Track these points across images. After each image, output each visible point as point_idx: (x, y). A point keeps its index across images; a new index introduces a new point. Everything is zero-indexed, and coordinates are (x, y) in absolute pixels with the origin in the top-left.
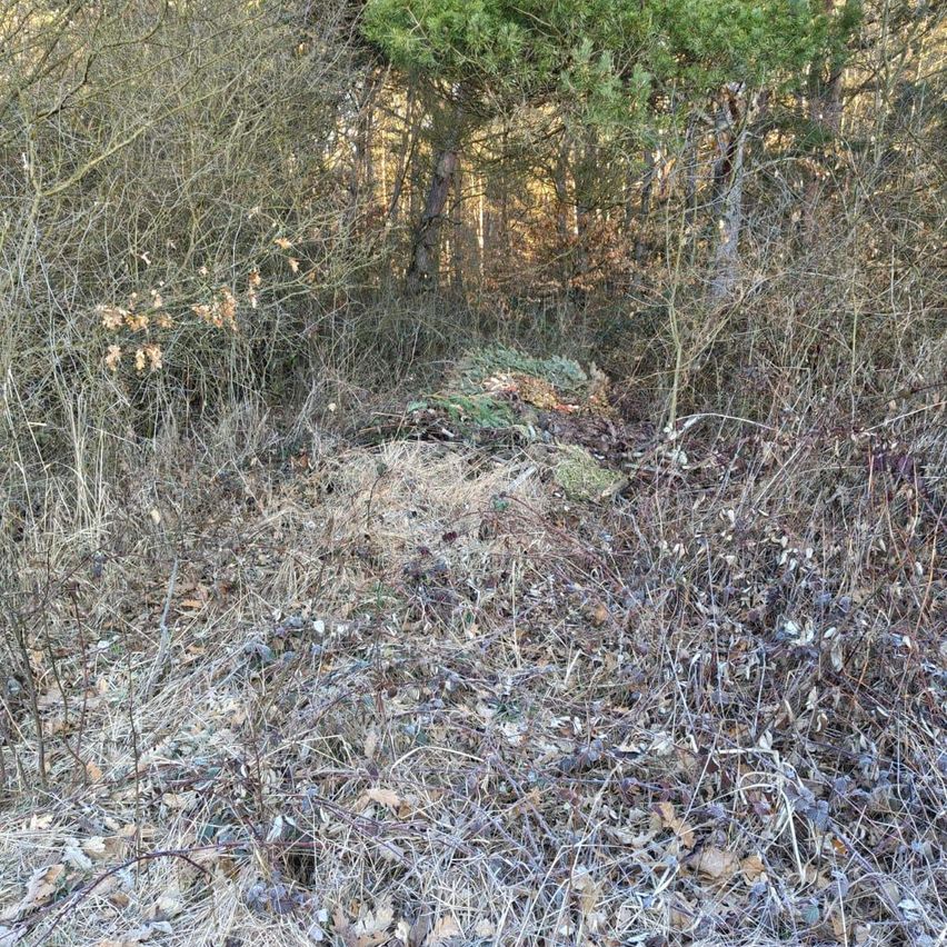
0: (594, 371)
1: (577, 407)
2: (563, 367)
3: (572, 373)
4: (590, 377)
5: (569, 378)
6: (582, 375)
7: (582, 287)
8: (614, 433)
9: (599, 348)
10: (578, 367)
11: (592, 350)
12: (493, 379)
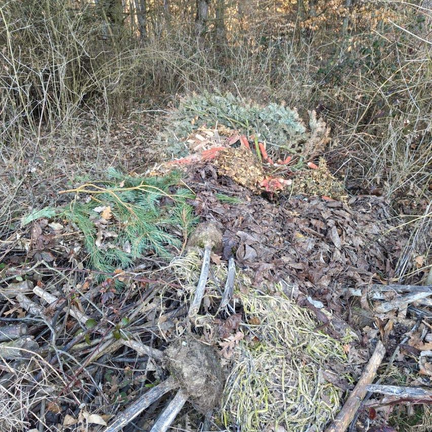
0: (313, 122)
1: (289, 182)
2: (280, 118)
3: (288, 125)
4: (309, 129)
5: (285, 132)
6: (301, 127)
7: (310, 27)
8: (338, 242)
9: (321, 87)
10: (297, 116)
11: (314, 90)
12: (198, 136)
